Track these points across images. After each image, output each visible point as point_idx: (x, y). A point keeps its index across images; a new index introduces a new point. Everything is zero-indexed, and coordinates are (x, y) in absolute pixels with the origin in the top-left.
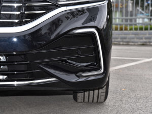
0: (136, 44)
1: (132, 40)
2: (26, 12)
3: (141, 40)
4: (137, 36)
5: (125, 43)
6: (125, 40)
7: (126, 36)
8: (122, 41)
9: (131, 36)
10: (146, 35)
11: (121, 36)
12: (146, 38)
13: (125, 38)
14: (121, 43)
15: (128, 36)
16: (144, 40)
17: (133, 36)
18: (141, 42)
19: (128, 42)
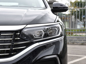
0: (78, 44)
1: (76, 41)
2: (13, 49)
3: (81, 42)
4: (79, 39)
5: (72, 43)
6: (71, 41)
7: (72, 39)
8: (70, 42)
9: (75, 39)
10: (84, 38)
11: (69, 39)
12: (84, 41)
13: (72, 40)
14: (70, 43)
15: (73, 39)
16: (83, 42)
17: (76, 39)
18: (81, 43)
19: (74, 42)
